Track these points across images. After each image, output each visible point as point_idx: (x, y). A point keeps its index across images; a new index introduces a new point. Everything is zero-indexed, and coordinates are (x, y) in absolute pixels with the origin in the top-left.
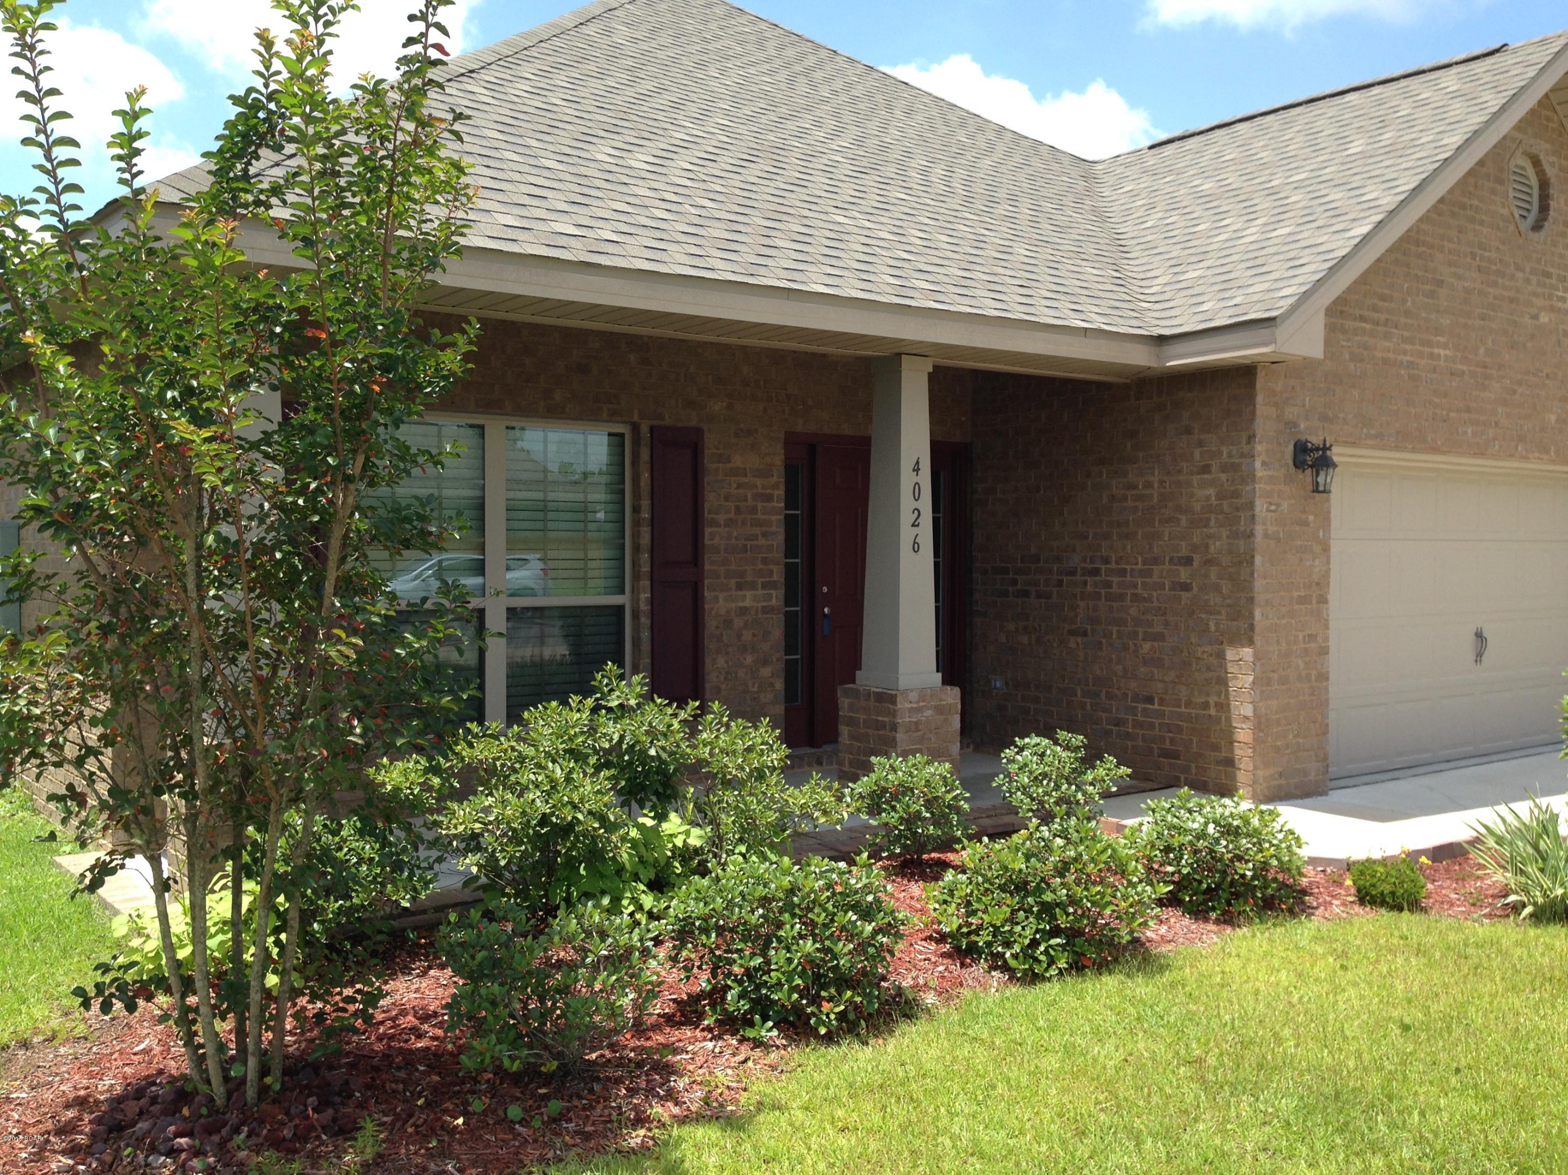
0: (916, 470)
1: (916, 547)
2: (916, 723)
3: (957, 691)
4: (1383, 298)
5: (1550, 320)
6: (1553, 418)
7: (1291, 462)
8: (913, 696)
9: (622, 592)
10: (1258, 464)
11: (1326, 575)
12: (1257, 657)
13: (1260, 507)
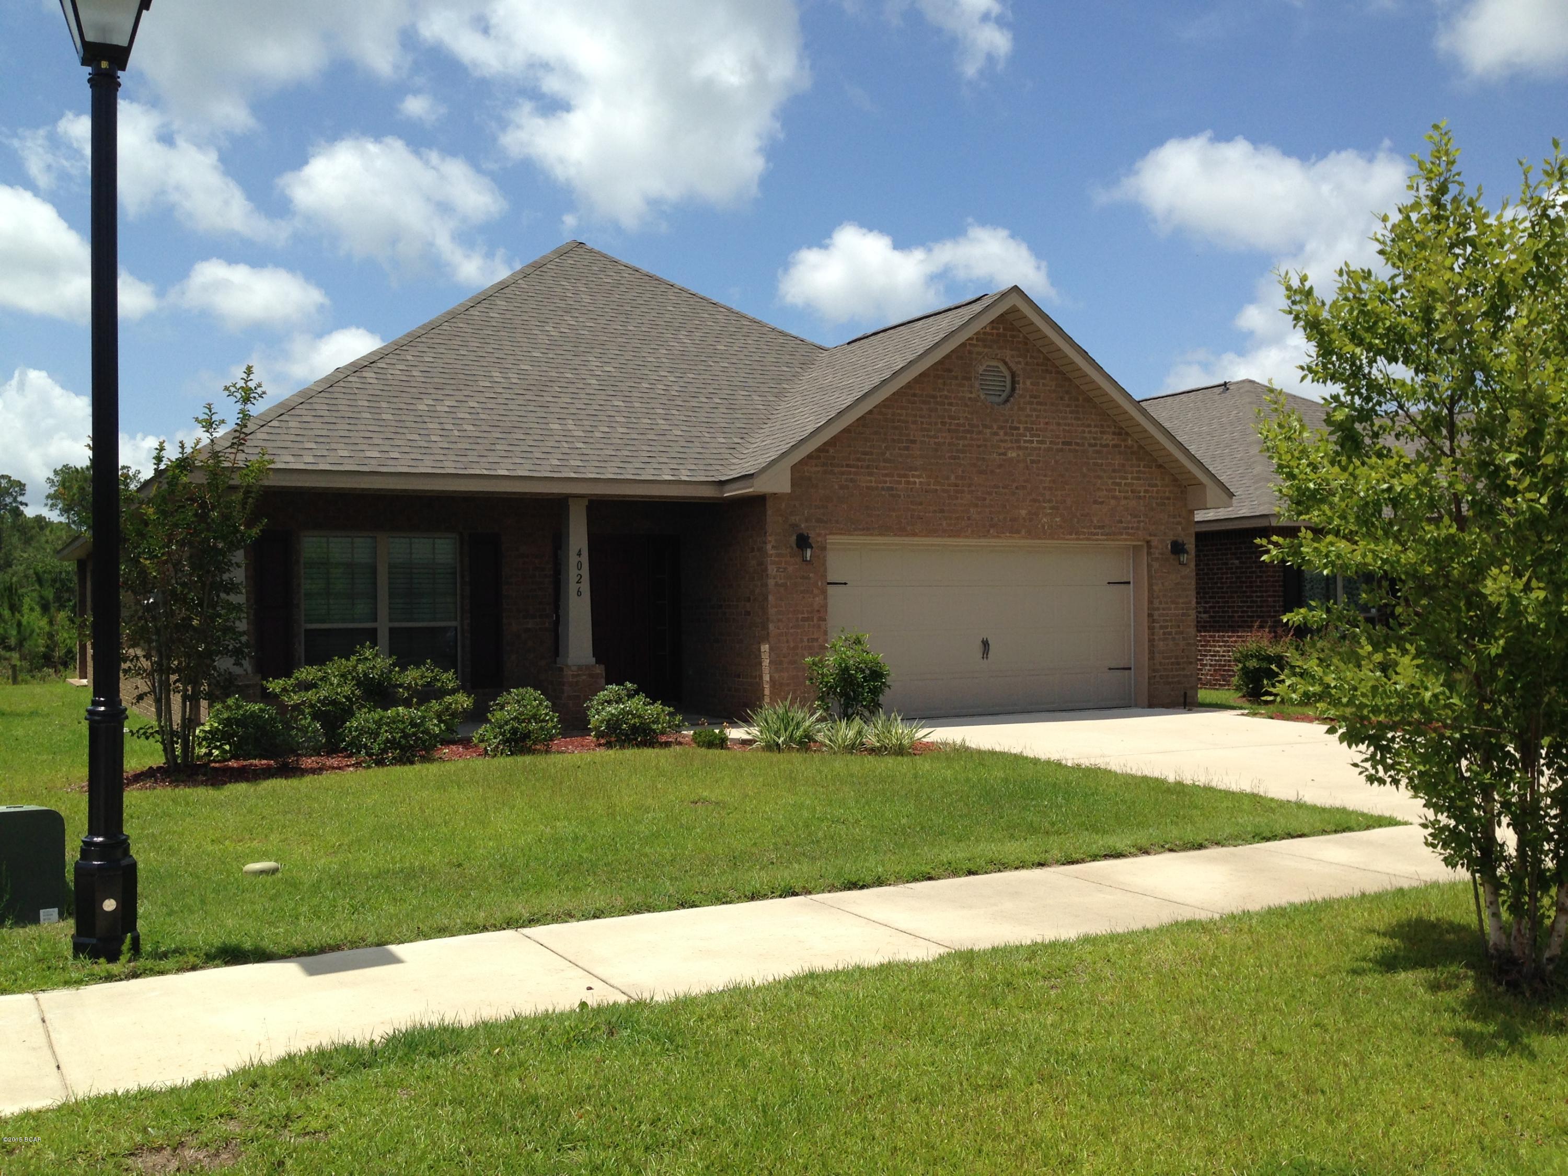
0: (579, 554)
1: (579, 593)
2: (577, 682)
3: (603, 667)
4: (865, 453)
5: (1018, 455)
6: (1023, 512)
7: (795, 546)
8: (574, 668)
9: (456, 619)
10: (769, 547)
11: (825, 606)
12: (771, 649)
13: (772, 570)
